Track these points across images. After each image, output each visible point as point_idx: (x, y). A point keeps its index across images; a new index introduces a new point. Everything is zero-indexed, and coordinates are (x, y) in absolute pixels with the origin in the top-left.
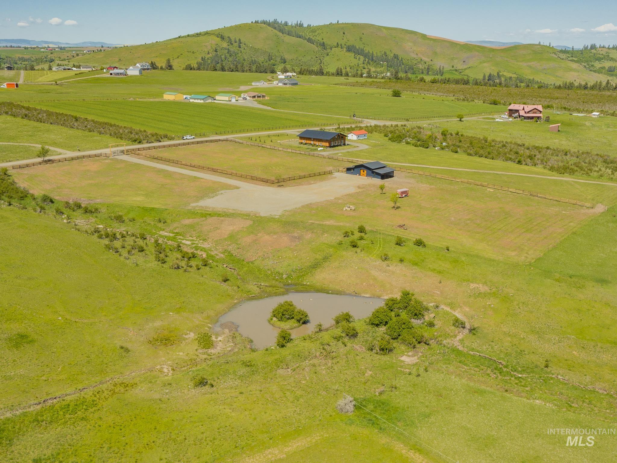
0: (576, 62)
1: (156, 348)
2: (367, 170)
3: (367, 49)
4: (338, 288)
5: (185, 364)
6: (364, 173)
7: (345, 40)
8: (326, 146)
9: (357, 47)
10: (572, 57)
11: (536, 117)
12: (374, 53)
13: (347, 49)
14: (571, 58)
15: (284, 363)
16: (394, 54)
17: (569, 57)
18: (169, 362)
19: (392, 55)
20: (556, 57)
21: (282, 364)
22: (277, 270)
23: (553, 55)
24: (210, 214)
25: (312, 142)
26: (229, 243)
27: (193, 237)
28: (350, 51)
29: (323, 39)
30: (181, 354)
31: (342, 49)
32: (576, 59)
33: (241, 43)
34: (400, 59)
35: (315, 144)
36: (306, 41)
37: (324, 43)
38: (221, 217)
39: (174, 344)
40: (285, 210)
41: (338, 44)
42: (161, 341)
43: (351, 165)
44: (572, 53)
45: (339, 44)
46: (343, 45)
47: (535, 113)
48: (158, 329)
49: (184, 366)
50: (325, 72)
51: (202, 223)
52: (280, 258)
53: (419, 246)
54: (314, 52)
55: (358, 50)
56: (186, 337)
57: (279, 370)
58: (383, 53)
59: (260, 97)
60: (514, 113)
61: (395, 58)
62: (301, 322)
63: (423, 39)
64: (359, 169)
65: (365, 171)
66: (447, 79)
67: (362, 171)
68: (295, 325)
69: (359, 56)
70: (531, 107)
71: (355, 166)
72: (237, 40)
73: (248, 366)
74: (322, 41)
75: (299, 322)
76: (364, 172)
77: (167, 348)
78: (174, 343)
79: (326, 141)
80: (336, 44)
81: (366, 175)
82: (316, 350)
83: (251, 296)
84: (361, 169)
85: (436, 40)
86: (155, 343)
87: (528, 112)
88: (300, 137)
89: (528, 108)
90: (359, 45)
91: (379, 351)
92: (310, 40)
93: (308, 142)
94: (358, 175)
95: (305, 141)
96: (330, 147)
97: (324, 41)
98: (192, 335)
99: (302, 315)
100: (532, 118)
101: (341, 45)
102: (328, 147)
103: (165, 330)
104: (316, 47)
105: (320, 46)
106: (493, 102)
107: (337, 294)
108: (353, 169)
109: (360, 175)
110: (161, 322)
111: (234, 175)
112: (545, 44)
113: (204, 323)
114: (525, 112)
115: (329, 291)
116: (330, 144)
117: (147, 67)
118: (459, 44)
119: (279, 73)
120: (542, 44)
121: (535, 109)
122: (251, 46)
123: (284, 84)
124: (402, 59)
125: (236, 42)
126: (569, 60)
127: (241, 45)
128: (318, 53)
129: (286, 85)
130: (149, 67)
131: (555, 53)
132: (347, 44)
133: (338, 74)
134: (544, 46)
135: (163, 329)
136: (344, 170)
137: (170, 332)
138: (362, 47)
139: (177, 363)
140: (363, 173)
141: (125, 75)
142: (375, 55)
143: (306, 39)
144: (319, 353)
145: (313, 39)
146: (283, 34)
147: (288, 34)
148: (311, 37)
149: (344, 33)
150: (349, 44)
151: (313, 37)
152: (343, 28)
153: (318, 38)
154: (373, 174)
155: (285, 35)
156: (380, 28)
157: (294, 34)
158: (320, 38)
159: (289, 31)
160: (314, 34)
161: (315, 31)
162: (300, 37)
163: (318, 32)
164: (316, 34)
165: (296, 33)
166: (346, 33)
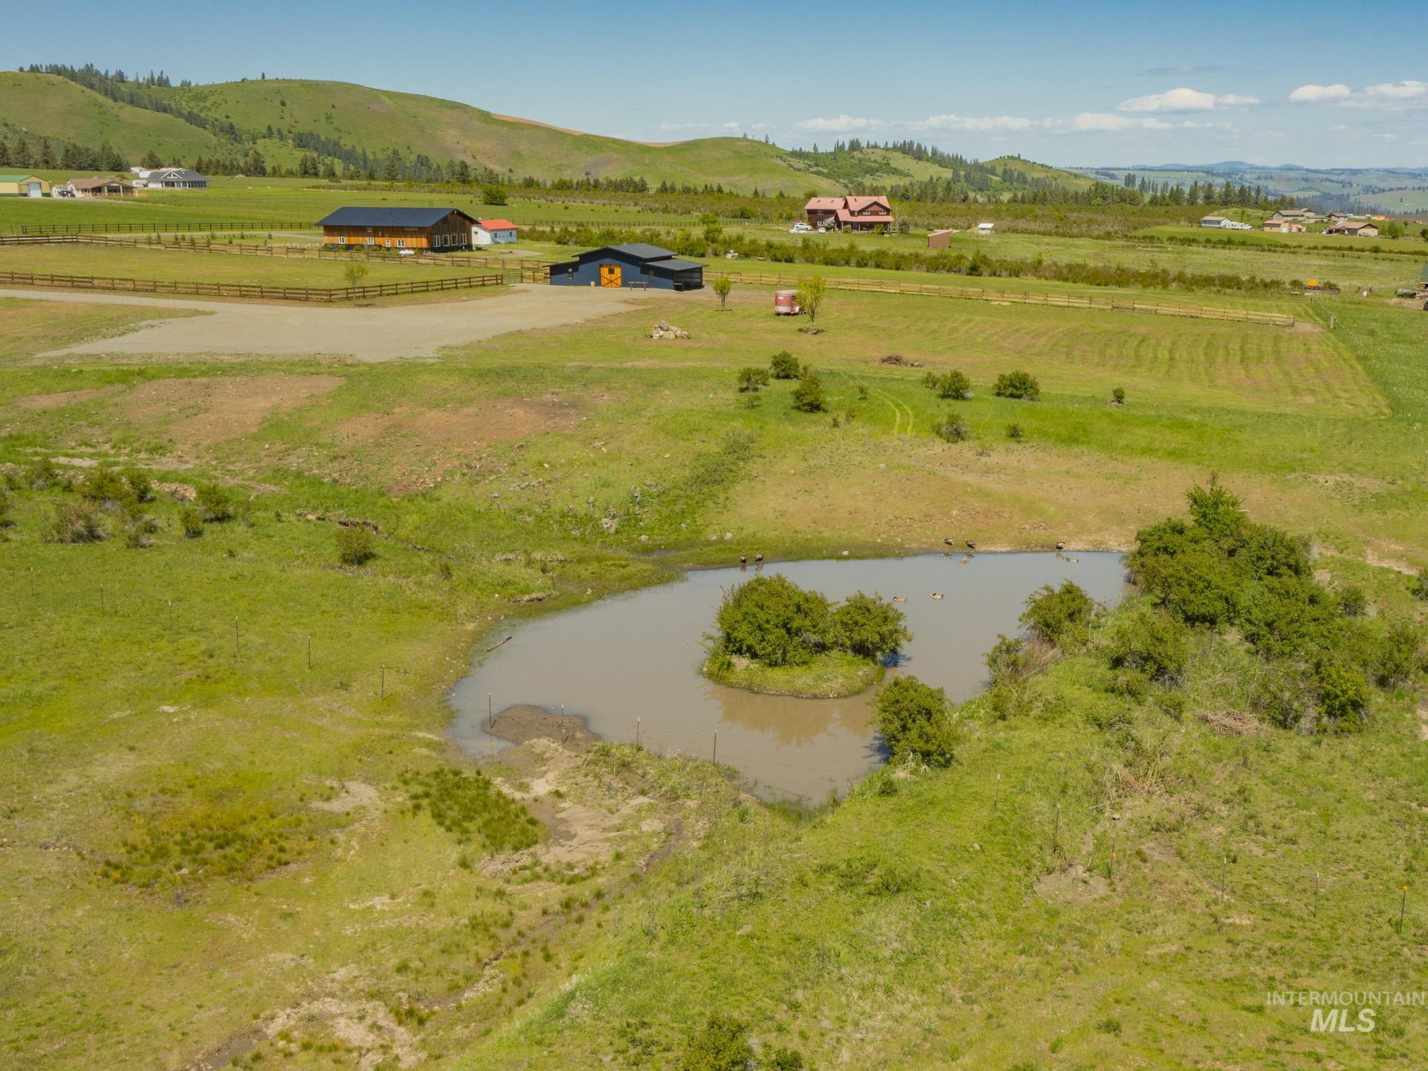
0: (826, 177)
1: (180, 901)
2: (624, 265)
3: (347, 143)
4: (861, 535)
5: (461, 963)
6: (613, 277)
7: (288, 120)
8: (421, 249)
9: (323, 139)
10: (817, 165)
11: (880, 223)
12: (369, 153)
13: (297, 141)
14: (815, 169)
16: (419, 156)
17: (810, 166)
18: (341, 974)
19: (413, 158)
20: (786, 165)
22: (557, 506)
23: (778, 161)
24: (141, 373)
25: (370, 241)
26: (279, 447)
27: (93, 446)
28: (304, 147)
29: (227, 117)
30: (380, 902)
31: (282, 143)
32: (826, 171)
34: (435, 166)
35: (380, 246)
36: (182, 120)
37: (232, 126)
38: (195, 377)
39: (285, 857)
40: (442, 345)
41: (269, 128)
42: (193, 853)
43: (568, 254)
44: (816, 159)
45: (274, 129)
46: (285, 132)
47: (876, 213)
48: (129, 795)
49: (468, 979)
50: (269, 169)
51: (118, 400)
52: (546, 466)
53: (1020, 397)
54: (209, 148)
55: (324, 144)
56: (336, 806)
58: (390, 152)
59: (116, 190)
60: (822, 219)
61: (422, 165)
62: (879, 656)
63: (485, 121)
64: (596, 263)
65: (618, 271)
67: (605, 271)
68: (860, 673)
69: (330, 158)
70: (864, 201)
71: (581, 256)
74: (226, 122)
75: (873, 659)
76: (611, 272)
77: (255, 887)
78: (282, 850)
80: (265, 131)
81: (619, 281)
83: (527, 597)
84: (601, 266)
85: (515, 126)
86: (158, 875)
87: (861, 212)
88: (325, 227)
89: (857, 203)
90: (325, 132)
92: (191, 118)
93: (354, 240)
94: (593, 283)
95: (346, 239)
96: (432, 249)
97: (233, 120)
98: (363, 794)
100: (870, 226)
101: (279, 132)
102: (427, 249)
103: (175, 794)
104: (212, 136)
105: (221, 134)
106: (739, 213)
107: (881, 557)
108: (575, 266)
109: (598, 284)
110: (132, 756)
111: (164, 290)
112: (757, 139)
113: (388, 732)
114: (852, 213)
116: (430, 241)
118: (571, 135)
119: (135, 169)
120: (749, 137)
121: (876, 203)
123: (167, 184)
124: (439, 166)
126: (812, 172)
128: (218, 149)
129: (173, 186)
131: (781, 157)
132: (294, 130)
133: (306, 172)
134: (756, 142)
135: (163, 791)
136: (540, 275)
137: (219, 797)
138: (334, 136)
139: (402, 969)
140: (609, 276)
142: (371, 157)
143: (180, 115)
145: (202, 115)
146: (115, 100)
147: (132, 102)
148: (195, 111)
149: (283, 104)
150: (299, 129)
151: (201, 111)
152: (278, 92)
153: (213, 114)
154: (646, 276)
155: (120, 104)
156: (374, 95)
157: (147, 102)
158: (219, 115)
159: (132, 96)
160: (202, 104)
161: (205, 98)
162: (165, 111)
163: (212, 99)
164: (208, 104)
165: (151, 101)
166: (288, 103)
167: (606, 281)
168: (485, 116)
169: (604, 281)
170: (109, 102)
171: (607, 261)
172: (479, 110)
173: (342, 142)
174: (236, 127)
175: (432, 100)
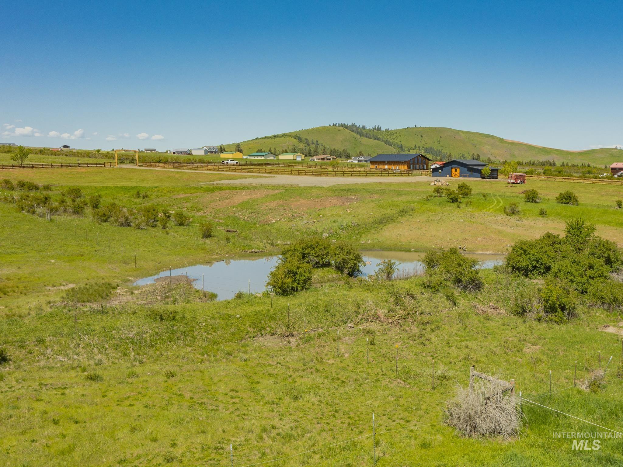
2: (461, 167)
3: (445, 151)
6: (457, 173)
7: (423, 142)
8: (404, 170)
9: (435, 150)
13: (425, 151)
15: (280, 322)
21: (273, 324)
24: (220, 188)
25: (386, 167)
26: (239, 209)
28: (428, 153)
29: (400, 142)
31: (420, 151)
33: (318, 144)
35: (390, 169)
36: (384, 143)
37: (401, 145)
38: (236, 190)
41: (415, 146)
45: (417, 146)
46: (421, 147)
51: (204, 196)
52: (321, 216)
53: (568, 203)
55: (436, 152)
57: (261, 339)
58: (461, 155)
59: (329, 159)
60: (618, 172)
62: (346, 271)
63: (501, 142)
64: (450, 167)
65: (458, 170)
66: (532, 163)
67: (453, 170)
69: (437, 157)
71: (445, 164)
72: (315, 142)
73: (162, 319)
74: (399, 143)
75: (342, 272)
76: (456, 171)
79: (404, 163)
80: (414, 147)
81: (459, 175)
82: (376, 304)
84: (452, 168)
85: (513, 144)
88: (370, 161)
90: (436, 148)
91: (542, 313)
92: (387, 142)
93: (381, 167)
94: (448, 175)
95: (377, 166)
96: (408, 170)
97: (402, 143)
99: (348, 253)
101: (419, 147)
102: (406, 170)
104: (394, 149)
105: (397, 148)
108: (442, 168)
109: (450, 176)
115: (410, 249)
116: (409, 167)
117: (214, 150)
118: (537, 148)
122: (328, 147)
123: (359, 161)
125: (313, 144)
127: (319, 146)
129: (361, 162)
130: (217, 150)
132: (424, 146)
138: (440, 149)
140: (455, 173)
141: (189, 154)
143: (383, 141)
144: (385, 311)
145: (391, 141)
146: (361, 136)
147: (366, 137)
148: (389, 140)
149: (422, 137)
150: (427, 146)
151: (391, 139)
152: (420, 132)
153: (396, 141)
154: (470, 173)
155: (362, 137)
156: (457, 132)
157: (372, 136)
158: (397, 141)
159: (366, 134)
160: (391, 137)
161: (393, 135)
162: (378, 139)
163: (395, 135)
164: (394, 137)
165: (373, 136)
166: (424, 136)
167: (454, 175)
168: (501, 140)
169: (453, 175)
170: (359, 137)
171: (454, 166)
172: (499, 138)
173: (443, 151)
174: (403, 145)
175: (480, 134)
